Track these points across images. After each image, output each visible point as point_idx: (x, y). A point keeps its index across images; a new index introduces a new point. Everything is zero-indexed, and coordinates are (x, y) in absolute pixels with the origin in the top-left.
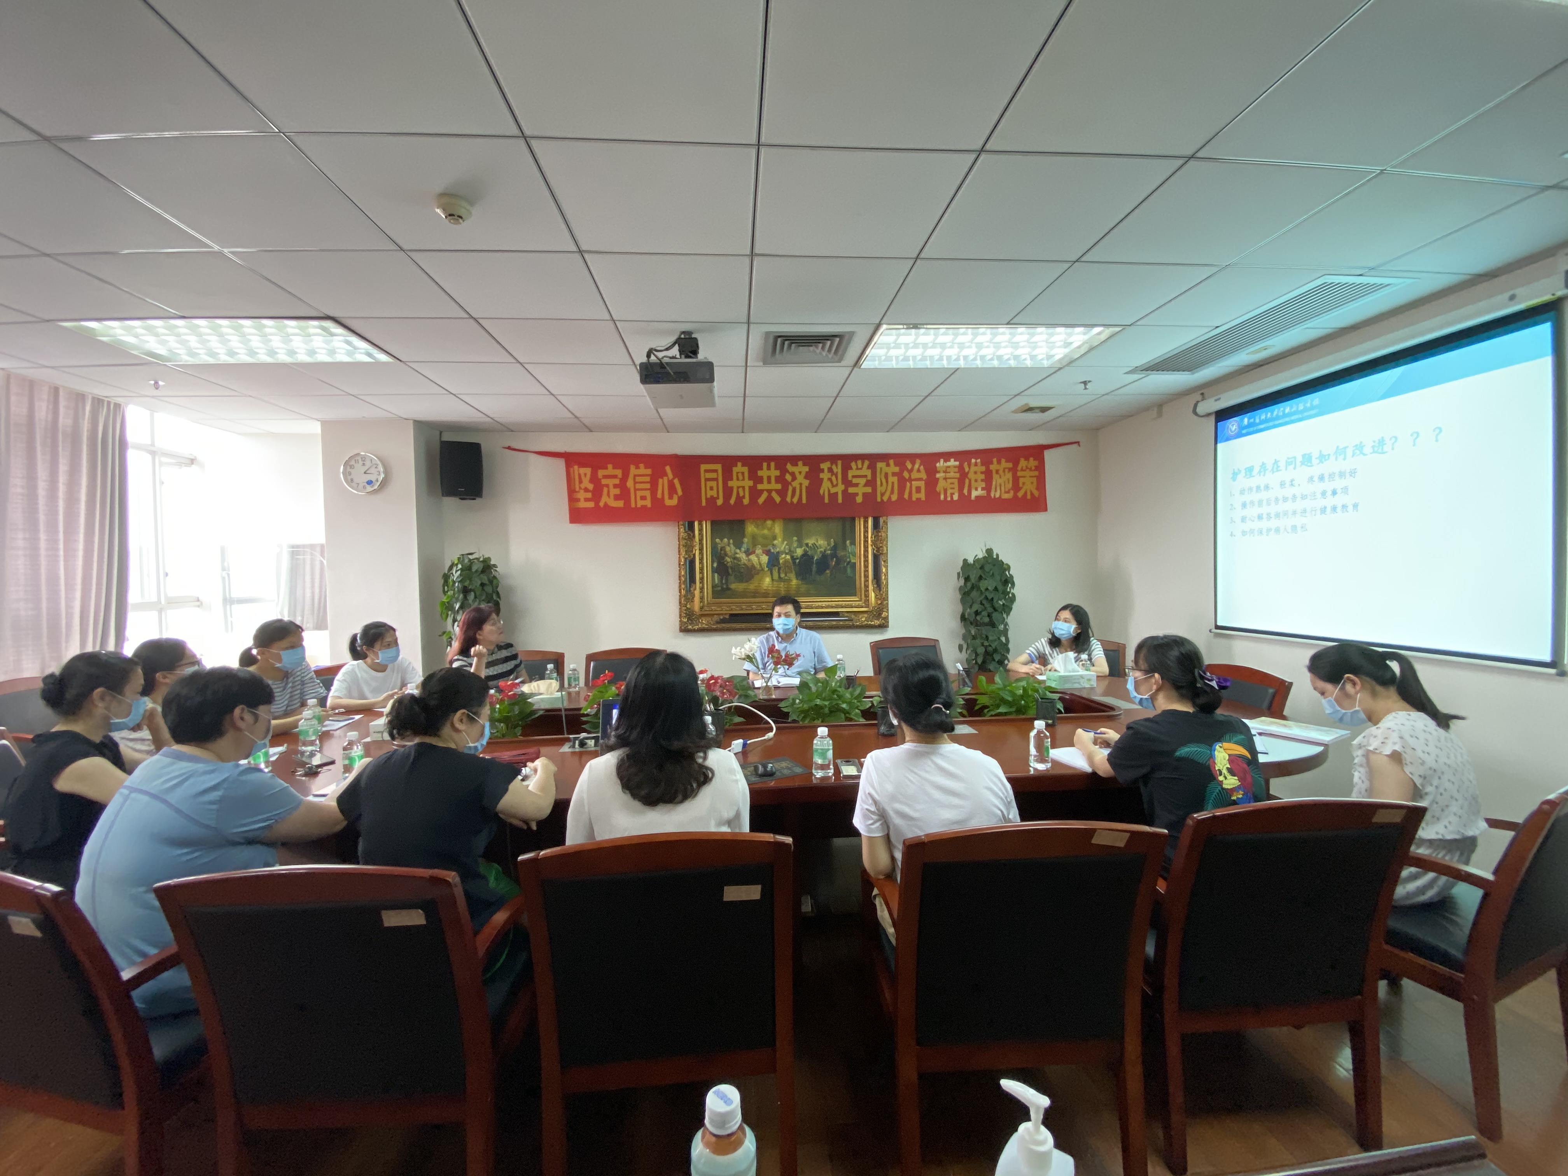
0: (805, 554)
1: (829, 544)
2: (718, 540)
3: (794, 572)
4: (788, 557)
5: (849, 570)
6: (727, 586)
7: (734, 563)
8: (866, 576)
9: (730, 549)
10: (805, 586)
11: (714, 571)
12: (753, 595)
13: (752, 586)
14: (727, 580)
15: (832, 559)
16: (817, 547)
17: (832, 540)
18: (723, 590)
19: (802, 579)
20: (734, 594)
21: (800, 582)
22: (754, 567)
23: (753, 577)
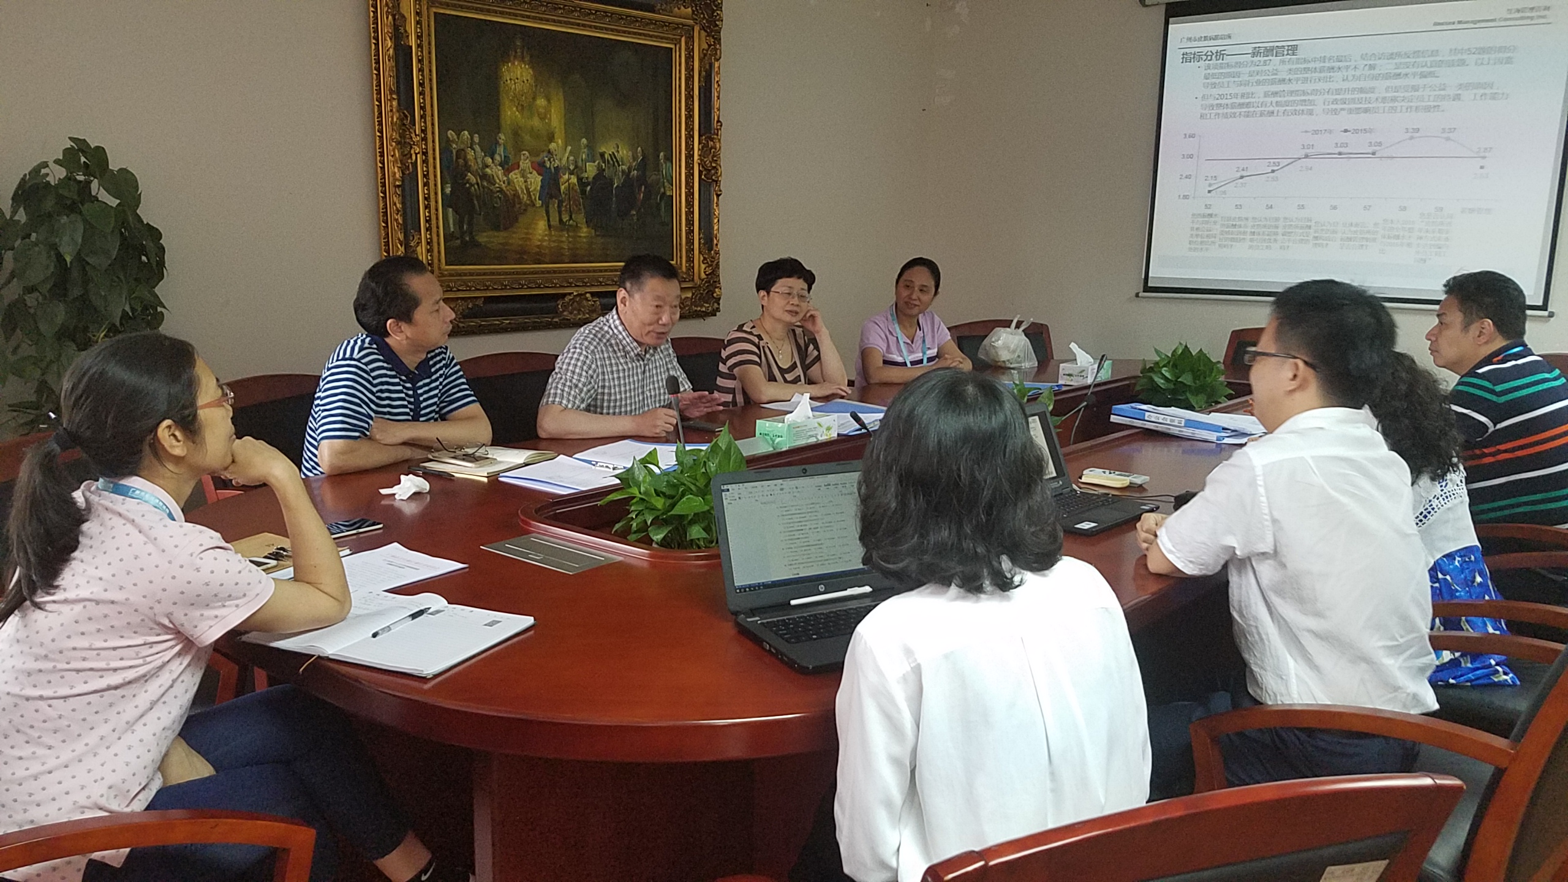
0: (600, 174)
1: (634, 159)
2: (451, 134)
3: (583, 211)
5: (663, 211)
6: (472, 238)
7: (484, 187)
8: (690, 223)
9: (475, 156)
10: (600, 240)
11: (448, 202)
12: (517, 256)
13: (515, 238)
15: (640, 190)
16: (617, 161)
17: (639, 148)
18: (465, 244)
19: (595, 228)
20: (482, 255)
21: (593, 231)
22: (519, 197)
23: (516, 220)
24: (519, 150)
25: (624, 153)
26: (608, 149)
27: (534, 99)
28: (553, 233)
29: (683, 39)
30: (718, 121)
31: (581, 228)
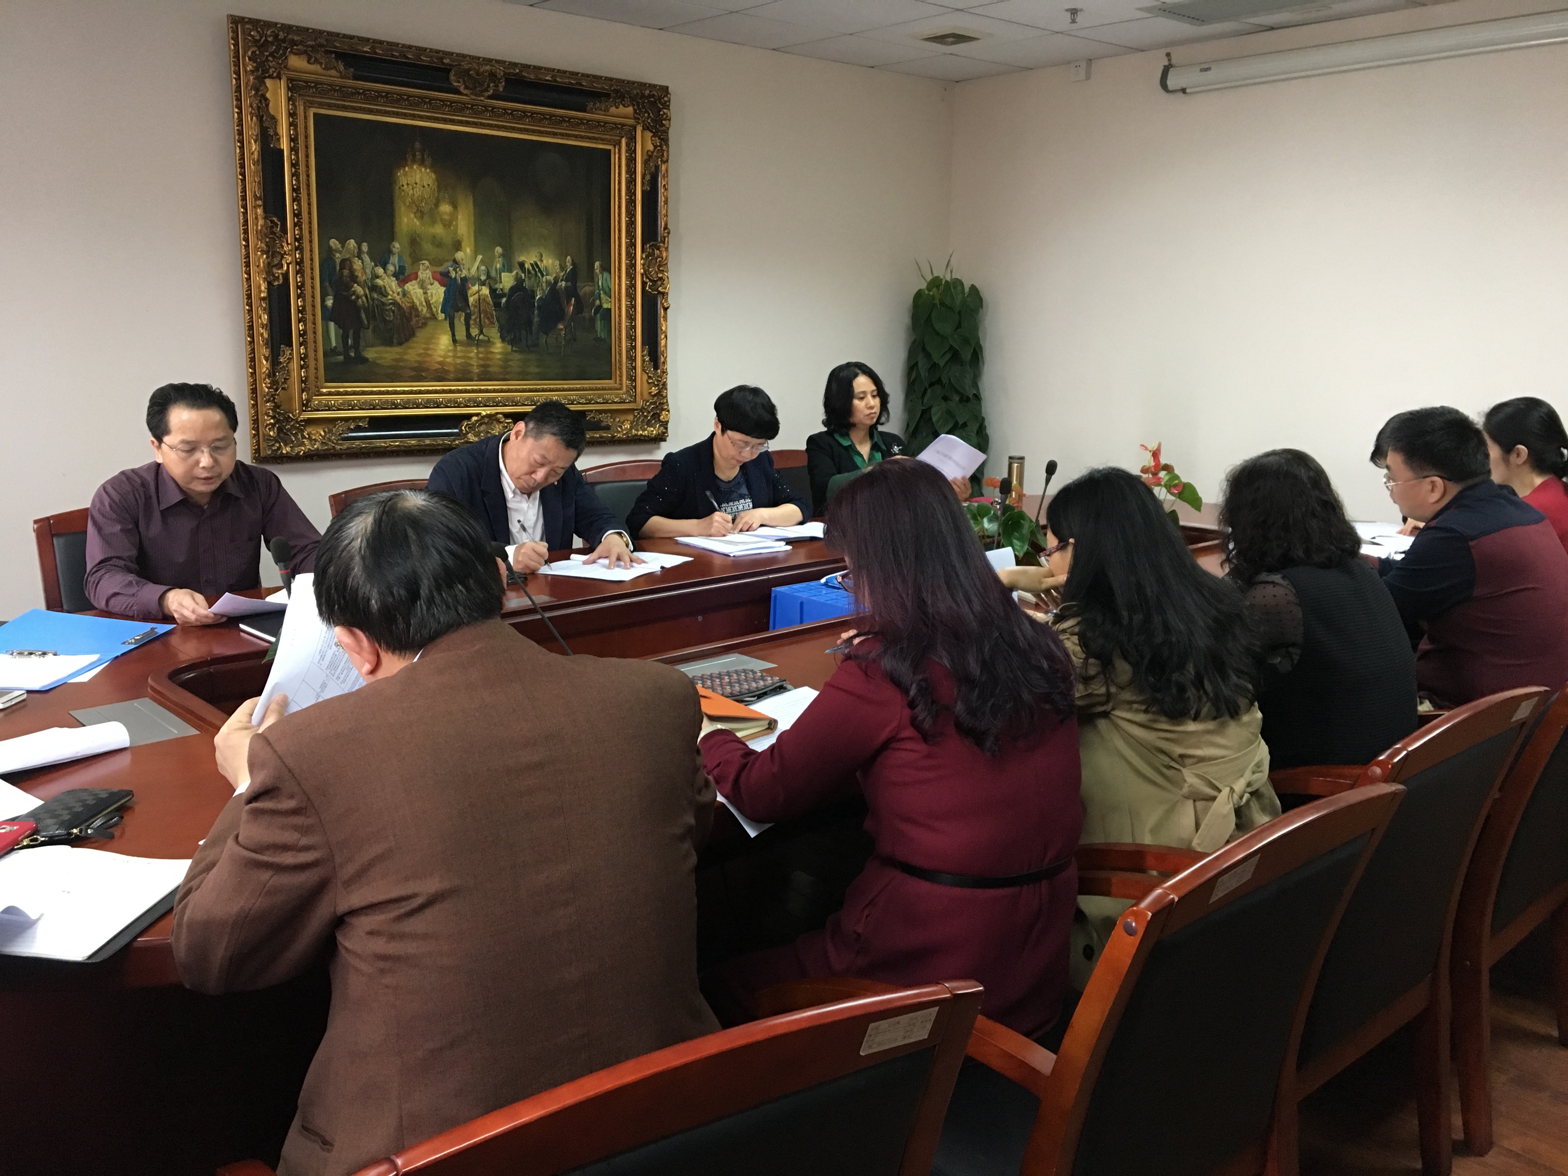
0: (519, 285)
1: (562, 267)
2: (334, 243)
3: (497, 324)
4: (485, 291)
5: (599, 325)
6: (357, 352)
7: (373, 299)
8: (631, 338)
9: (362, 266)
10: (517, 356)
11: (328, 315)
12: (414, 373)
14: (357, 339)
15: (569, 301)
16: (540, 270)
17: (569, 258)
18: (349, 360)
19: (512, 343)
20: (373, 373)
21: (509, 347)
22: (417, 309)
23: (412, 334)
24: (416, 259)
25: (550, 263)
26: (529, 259)
27: (437, 205)
28: (459, 348)
29: (624, 141)
30: (666, 228)
31: (494, 343)
